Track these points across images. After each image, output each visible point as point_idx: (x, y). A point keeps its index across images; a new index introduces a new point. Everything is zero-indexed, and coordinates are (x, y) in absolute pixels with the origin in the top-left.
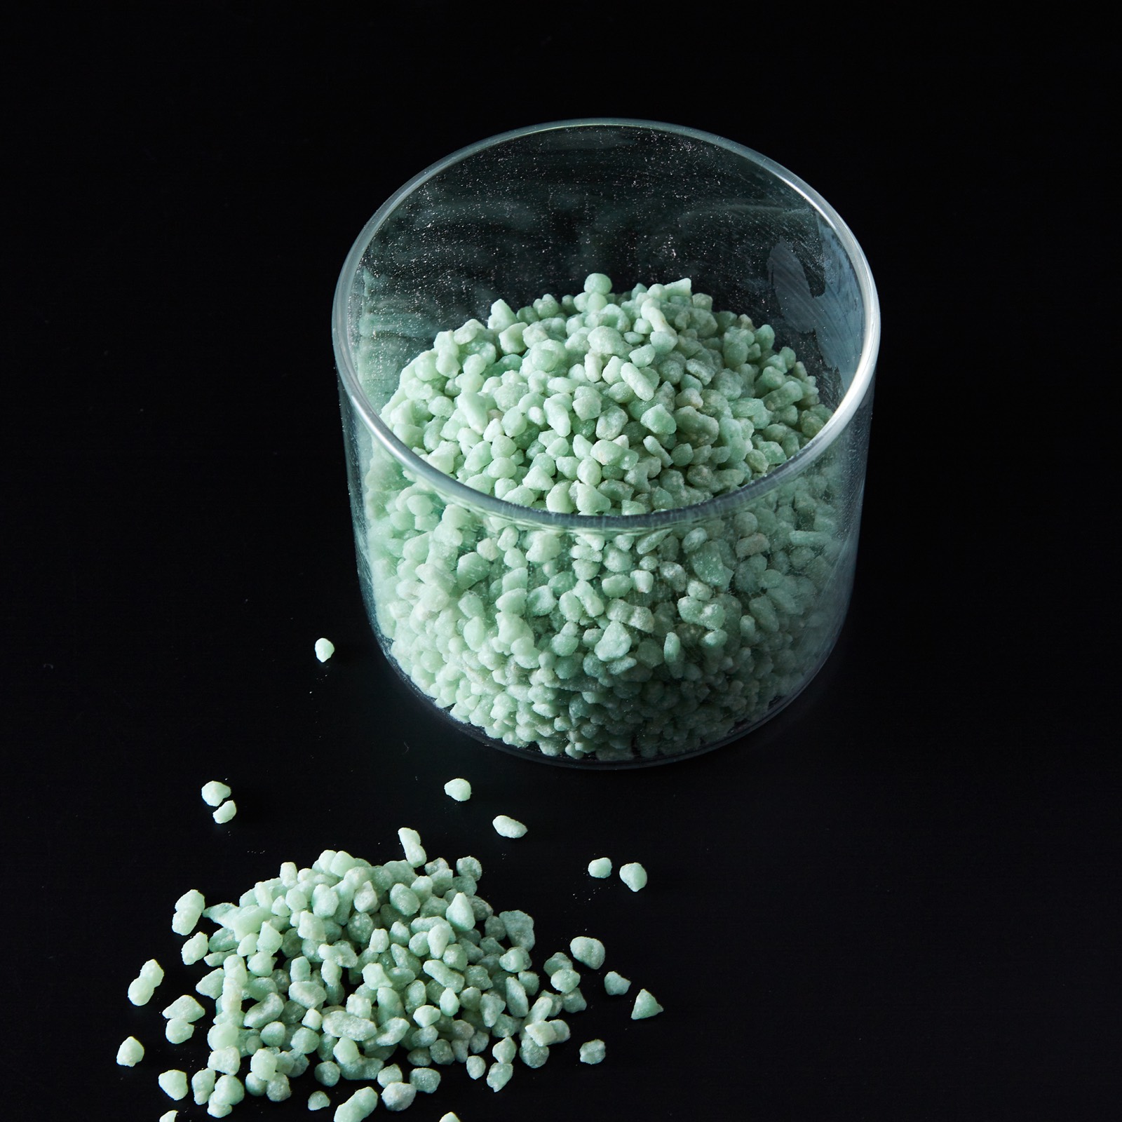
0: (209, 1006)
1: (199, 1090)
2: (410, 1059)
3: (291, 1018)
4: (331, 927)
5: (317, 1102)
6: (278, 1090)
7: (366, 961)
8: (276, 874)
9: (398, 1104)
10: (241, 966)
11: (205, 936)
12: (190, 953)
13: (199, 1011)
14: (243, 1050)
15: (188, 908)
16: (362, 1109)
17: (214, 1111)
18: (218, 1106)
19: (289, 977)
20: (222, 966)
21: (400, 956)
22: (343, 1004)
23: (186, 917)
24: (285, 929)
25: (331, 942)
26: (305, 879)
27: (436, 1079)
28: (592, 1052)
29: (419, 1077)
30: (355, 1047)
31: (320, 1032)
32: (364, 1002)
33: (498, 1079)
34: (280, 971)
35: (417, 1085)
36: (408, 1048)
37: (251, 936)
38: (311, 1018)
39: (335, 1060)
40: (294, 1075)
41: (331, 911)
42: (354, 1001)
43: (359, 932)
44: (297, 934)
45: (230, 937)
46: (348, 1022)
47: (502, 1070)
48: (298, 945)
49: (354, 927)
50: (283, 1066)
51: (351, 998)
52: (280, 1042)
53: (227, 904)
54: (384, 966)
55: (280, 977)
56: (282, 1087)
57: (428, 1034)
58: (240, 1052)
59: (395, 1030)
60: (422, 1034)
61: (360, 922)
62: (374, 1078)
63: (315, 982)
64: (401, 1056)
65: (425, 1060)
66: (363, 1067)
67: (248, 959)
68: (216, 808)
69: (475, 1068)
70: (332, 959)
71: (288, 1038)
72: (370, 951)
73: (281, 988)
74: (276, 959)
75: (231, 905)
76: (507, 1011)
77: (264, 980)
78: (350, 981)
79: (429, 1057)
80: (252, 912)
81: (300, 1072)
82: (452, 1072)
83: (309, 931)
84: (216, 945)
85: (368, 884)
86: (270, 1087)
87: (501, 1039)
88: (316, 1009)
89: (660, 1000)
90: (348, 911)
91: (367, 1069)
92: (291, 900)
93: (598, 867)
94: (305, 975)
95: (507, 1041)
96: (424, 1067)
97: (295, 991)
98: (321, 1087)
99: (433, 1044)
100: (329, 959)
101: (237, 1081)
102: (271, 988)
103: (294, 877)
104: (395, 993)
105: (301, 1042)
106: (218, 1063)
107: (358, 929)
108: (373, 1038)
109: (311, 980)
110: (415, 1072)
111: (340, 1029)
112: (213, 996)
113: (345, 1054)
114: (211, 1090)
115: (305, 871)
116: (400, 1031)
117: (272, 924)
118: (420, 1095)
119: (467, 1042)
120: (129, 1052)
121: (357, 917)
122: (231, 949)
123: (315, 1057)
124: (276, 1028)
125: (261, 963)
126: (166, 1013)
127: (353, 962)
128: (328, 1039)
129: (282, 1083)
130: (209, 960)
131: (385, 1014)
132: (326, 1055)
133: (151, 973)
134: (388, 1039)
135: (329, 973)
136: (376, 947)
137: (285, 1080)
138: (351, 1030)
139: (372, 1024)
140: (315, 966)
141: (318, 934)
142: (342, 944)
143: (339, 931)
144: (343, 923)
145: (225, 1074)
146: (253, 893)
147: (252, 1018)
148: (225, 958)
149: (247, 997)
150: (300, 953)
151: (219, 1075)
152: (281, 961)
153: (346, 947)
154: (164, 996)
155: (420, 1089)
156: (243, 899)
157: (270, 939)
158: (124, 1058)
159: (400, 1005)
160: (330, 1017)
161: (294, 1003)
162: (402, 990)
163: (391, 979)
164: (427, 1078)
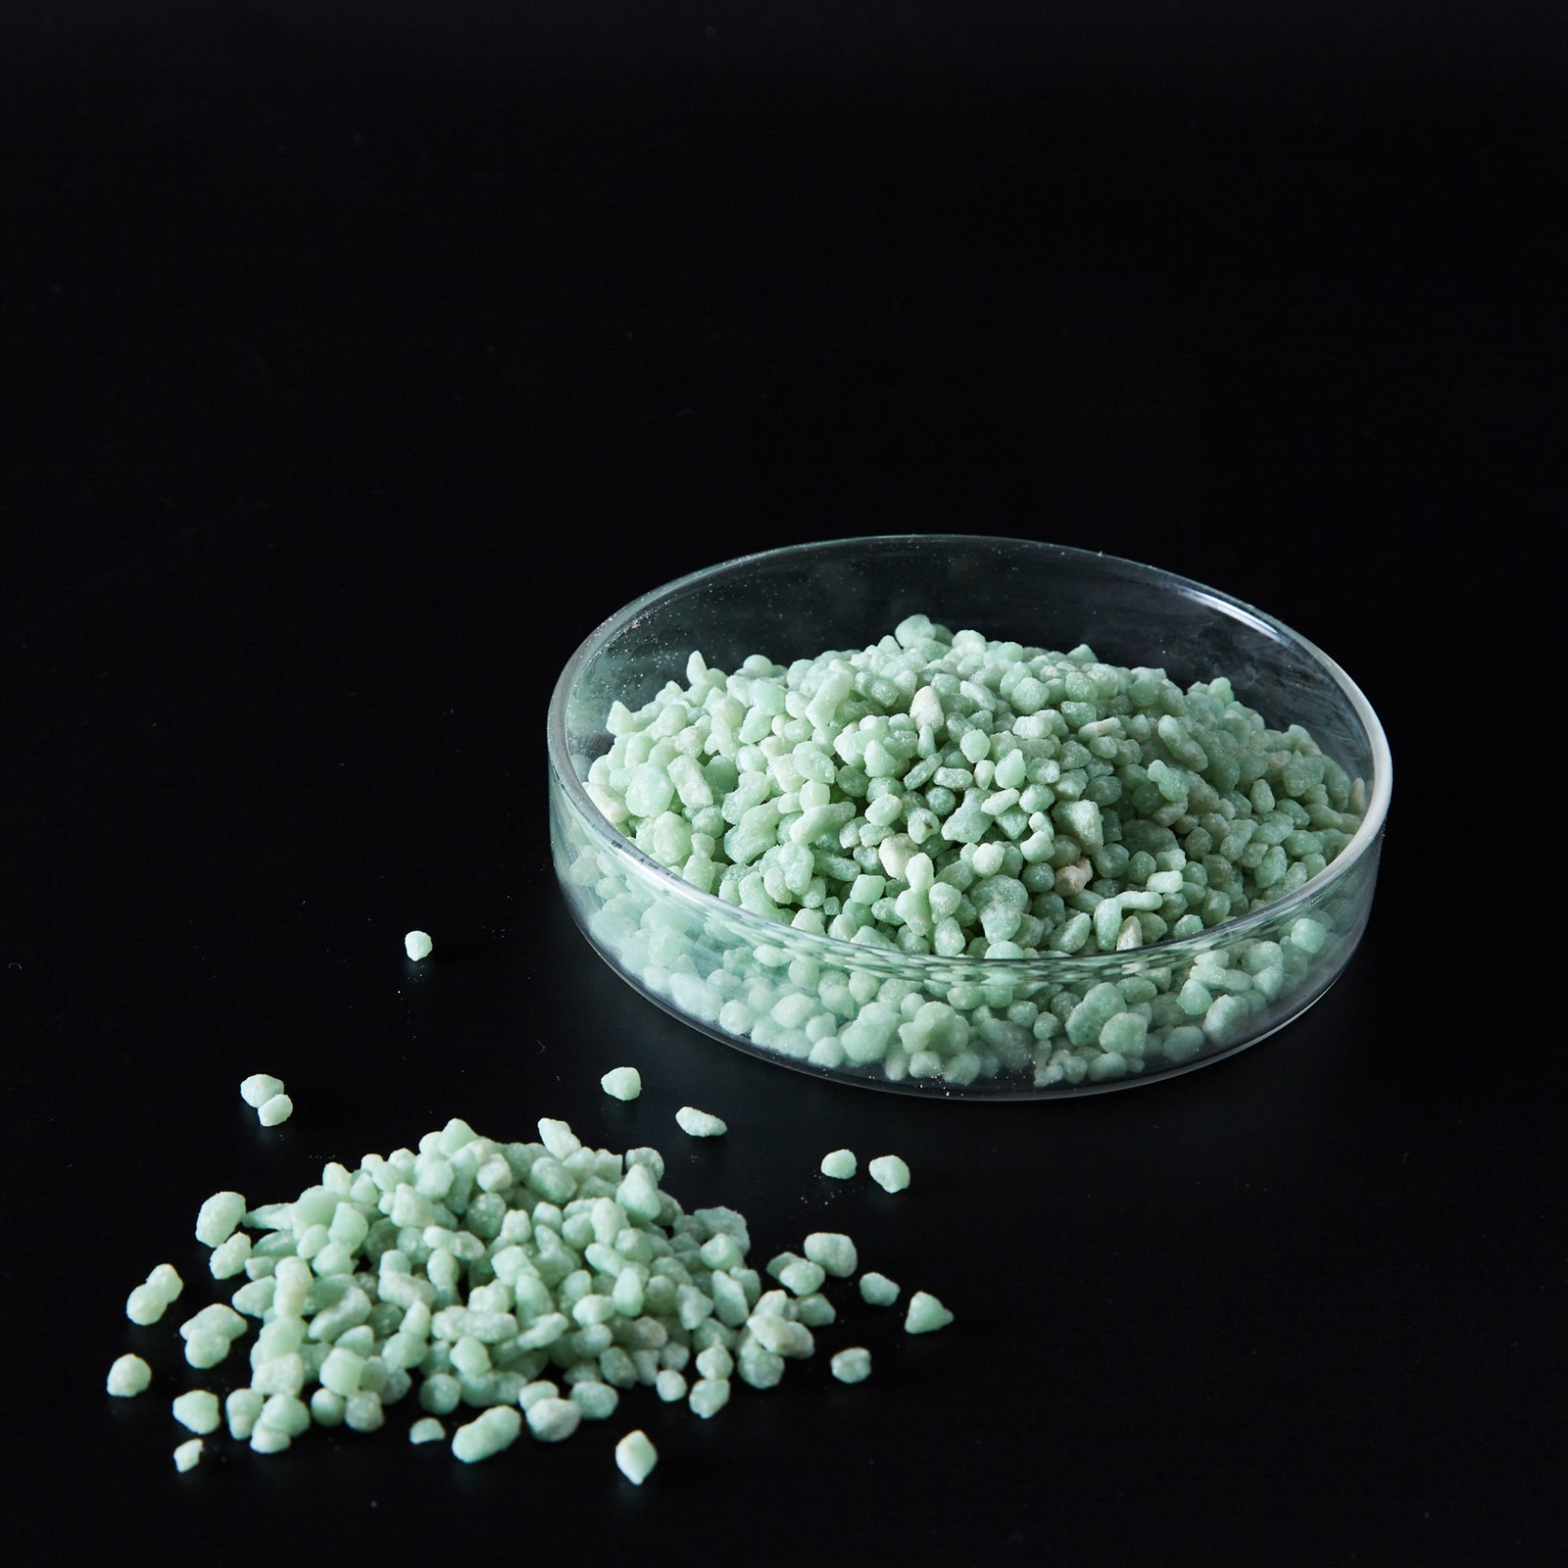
2: (567, 1372)
3: (382, 1321)
4: (442, 1214)
5: (424, 1432)
6: (363, 1413)
7: (498, 1249)
9: (554, 1428)
10: (303, 1269)
11: (248, 1241)
12: (223, 1263)
13: (239, 1323)
15: (217, 1213)
16: (497, 1434)
17: (260, 1445)
18: (268, 1437)
19: (378, 1278)
20: (271, 1273)
21: (550, 1242)
22: (463, 1300)
23: (217, 1219)
24: (371, 1216)
25: (443, 1226)
26: (400, 1160)
27: (611, 1398)
28: (850, 1364)
29: (585, 1393)
30: (484, 1352)
31: (427, 1340)
32: (495, 1296)
33: (708, 1399)
34: (363, 1273)
35: (581, 1404)
36: (565, 1362)
37: (317, 1229)
38: (414, 1320)
40: (389, 1394)
41: (443, 1188)
42: (481, 1295)
43: (485, 1218)
44: (391, 1220)
45: (286, 1241)
46: (472, 1316)
47: (713, 1389)
48: (390, 1235)
49: (478, 1211)
50: (372, 1378)
51: (475, 1293)
52: (367, 1347)
53: (278, 1204)
54: (524, 1250)
55: (364, 1279)
56: (370, 1410)
59: (543, 1330)
60: (587, 1337)
61: (486, 1205)
62: (511, 1396)
63: (420, 1282)
65: (592, 1372)
66: (496, 1385)
67: (313, 1260)
69: (669, 1387)
70: (442, 1249)
71: (378, 1345)
72: (502, 1238)
73: (366, 1287)
74: (357, 1261)
75: (285, 1204)
76: (715, 1315)
77: (340, 1277)
79: (599, 1372)
80: (319, 1203)
81: (396, 1395)
83: (408, 1215)
84: (266, 1249)
85: (498, 1157)
86: (351, 1406)
87: (708, 1346)
88: (420, 1309)
89: (946, 1304)
90: (467, 1189)
91: (503, 1387)
92: (382, 1178)
93: (837, 1164)
94: (402, 1274)
95: (717, 1351)
96: (591, 1382)
97: (387, 1291)
98: (430, 1411)
99: (605, 1352)
100: (439, 1251)
101: (298, 1403)
102: (353, 1287)
103: (382, 1160)
104: (543, 1287)
105: (397, 1354)
106: (269, 1379)
107: (484, 1213)
108: (510, 1336)
110: (578, 1387)
111: (460, 1325)
113: (468, 1360)
114: (256, 1414)
116: (554, 1328)
117: (351, 1206)
118: (587, 1419)
119: (656, 1354)
120: (126, 1375)
121: (482, 1198)
122: (286, 1251)
123: (418, 1374)
124: (360, 1335)
125: (333, 1259)
126: (184, 1330)
127: (476, 1252)
128: (440, 1346)
129: (369, 1404)
130: (251, 1267)
131: (528, 1310)
132: (439, 1366)
133: (161, 1284)
134: (534, 1338)
135: (441, 1272)
136: (511, 1235)
137: (375, 1399)
138: (477, 1325)
139: (509, 1319)
140: (419, 1263)
141: (426, 1213)
143: (455, 1217)
144: (460, 1211)
145: (276, 1395)
147: (320, 1327)
148: (276, 1263)
151: (269, 1395)
152: (365, 1263)
153: (465, 1235)
155: (587, 1410)
156: (306, 1194)
157: (348, 1230)
158: (119, 1386)
159: (550, 1297)
160: (444, 1314)
161: (387, 1303)
162: (554, 1288)
163: (538, 1266)
164: (595, 1396)
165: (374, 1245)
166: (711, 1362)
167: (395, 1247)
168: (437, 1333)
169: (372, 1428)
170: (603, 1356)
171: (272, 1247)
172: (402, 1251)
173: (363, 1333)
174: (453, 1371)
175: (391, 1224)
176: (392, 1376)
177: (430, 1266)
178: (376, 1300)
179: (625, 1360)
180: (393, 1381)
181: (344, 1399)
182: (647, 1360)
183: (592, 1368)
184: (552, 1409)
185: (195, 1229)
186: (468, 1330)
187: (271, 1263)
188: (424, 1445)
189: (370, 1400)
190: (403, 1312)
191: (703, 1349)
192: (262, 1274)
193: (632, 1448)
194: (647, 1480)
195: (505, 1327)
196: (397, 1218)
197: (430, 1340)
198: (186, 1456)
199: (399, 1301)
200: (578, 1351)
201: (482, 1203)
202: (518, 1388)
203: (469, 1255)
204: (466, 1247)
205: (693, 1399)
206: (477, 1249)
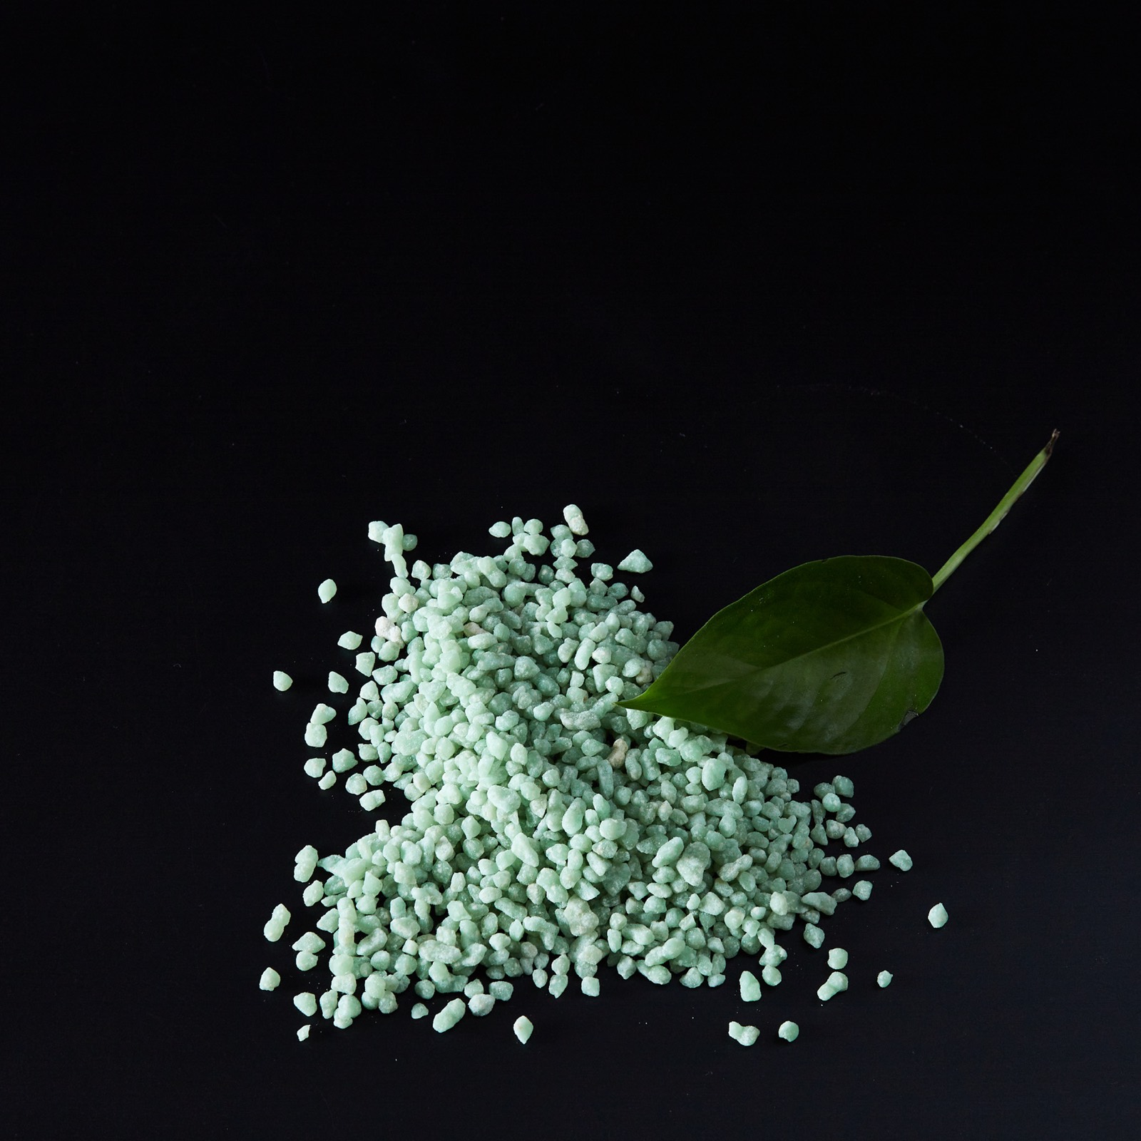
0: (328, 938)
1: (325, 1008)
2: (488, 974)
3: (393, 947)
4: (420, 873)
5: (418, 1012)
6: (388, 1005)
7: (449, 899)
8: (373, 830)
9: (483, 1011)
10: (351, 906)
11: (321, 883)
12: (310, 896)
13: (321, 944)
14: (358, 974)
15: (305, 860)
16: (454, 1016)
17: (340, 1023)
18: (342, 1020)
19: (390, 914)
20: (335, 907)
21: (476, 894)
22: (434, 932)
23: (304, 869)
24: (383, 876)
25: (420, 885)
26: (397, 835)
27: (510, 989)
29: (497, 989)
30: (446, 969)
31: (417, 957)
32: (450, 933)
33: (557, 988)
34: (382, 909)
35: (495, 995)
36: (487, 966)
37: (357, 883)
38: (409, 947)
39: (430, 979)
40: (399, 992)
41: (418, 861)
42: (442, 933)
43: (442, 877)
44: (393, 880)
45: (340, 883)
46: (438, 950)
47: (560, 981)
48: (394, 888)
49: (438, 873)
50: (390, 986)
51: (439, 930)
52: (386, 967)
53: (335, 856)
54: (463, 902)
55: (382, 914)
56: (391, 1003)
57: (501, 956)
58: (355, 976)
59: (476, 954)
60: (497, 955)
61: (442, 869)
62: (461, 990)
63: (410, 917)
64: (481, 973)
65: (500, 974)
66: (453, 983)
67: (356, 900)
68: (320, 779)
69: (539, 979)
70: (423, 898)
71: (393, 962)
72: (451, 891)
73: (383, 922)
74: (378, 899)
75: (339, 857)
76: (561, 934)
77: (370, 918)
78: (438, 915)
79: (503, 972)
80: (357, 864)
81: (403, 989)
82: (522, 982)
83: (403, 878)
84: (330, 890)
85: (444, 838)
86: (381, 1003)
87: (558, 956)
88: (412, 939)
90: (430, 860)
91: (456, 984)
92: (387, 853)
94: (402, 912)
95: (563, 958)
96: (500, 980)
97: (395, 926)
98: (420, 1000)
99: (506, 962)
100: (420, 899)
101: (355, 999)
102: (377, 924)
103: (387, 832)
104: (473, 923)
105: (403, 966)
106: (339, 985)
107: (441, 874)
108: (459, 961)
109: (407, 916)
110: (493, 985)
111: (433, 956)
112: (330, 931)
114: (335, 1007)
115: (395, 828)
116: (480, 954)
117: (372, 873)
118: (498, 1002)
119: (532, 960)
120: (269, 980)
121: (439, 866)
122: (342, 893)
123: (414, 977)
124: (382, 957)
125: (366, 904)
126: (295, 947)
127: (438, 899)
128: (423, 963)
129: (390, 1000)
130: (325, 902)
131: (466, 942)
132: (423, 975)
133: (280, 916)
134: (472, 961)
135: (421, 910)
136: (456, 888)
137: (392, 996)
138: (441, 956)
139: (457, 950)
140: (409, 904)
141: (410, 879)
142: (429, 886)
143: (425, 875)
144: (429, 870)
145: (345, 994)
146: (356, 847)
147: (363, 949)
148: (338, 900)
149: (357, 930)
150: (396, 895)
151: (340, 995)
152: (382, 901)
153: (432, 888)
154: (292, 932)
155: (498, 998)
156: (349, 851)
157: (372, 885)
158: (265, 985)
159: (477, 932)
160: (424, 946)
161: (394, 935)
162: (478, 921)
163: (470, 912)
164: (503, 990)
165: (386, 894)
166: (559, 965)
167: (397, 892)
168: (421, 956)
169: (392, 1011)
170: (505, 965)
171: (333, 887)
172: (401, 898)
175: (395, 882)
176: (401, 984)
177: (415, 906)
178: (390, 935)
179: (516, 964)
180: (401, 986)
181: (377, 1000)
182: (528, 964)
183: (500, 968)
184: (481, 1000)
185: (293, 874)
186: (436, 959)
187: (335, 900)
188: (419, 1020)
190: (403, 941)
191: (555, 958)
192: (331, 908)
193: (522, 1025)
194: (529, 1041)
195: (456, 955)
196: (397, 877)
197: (418, 960)
198: (303, 1033)
199: (401, 935)
200: (493, 963)
201: (439, 868)
202: (464, 985)
203: (435, 902)
204: (433, 896)
205: (550, 986)
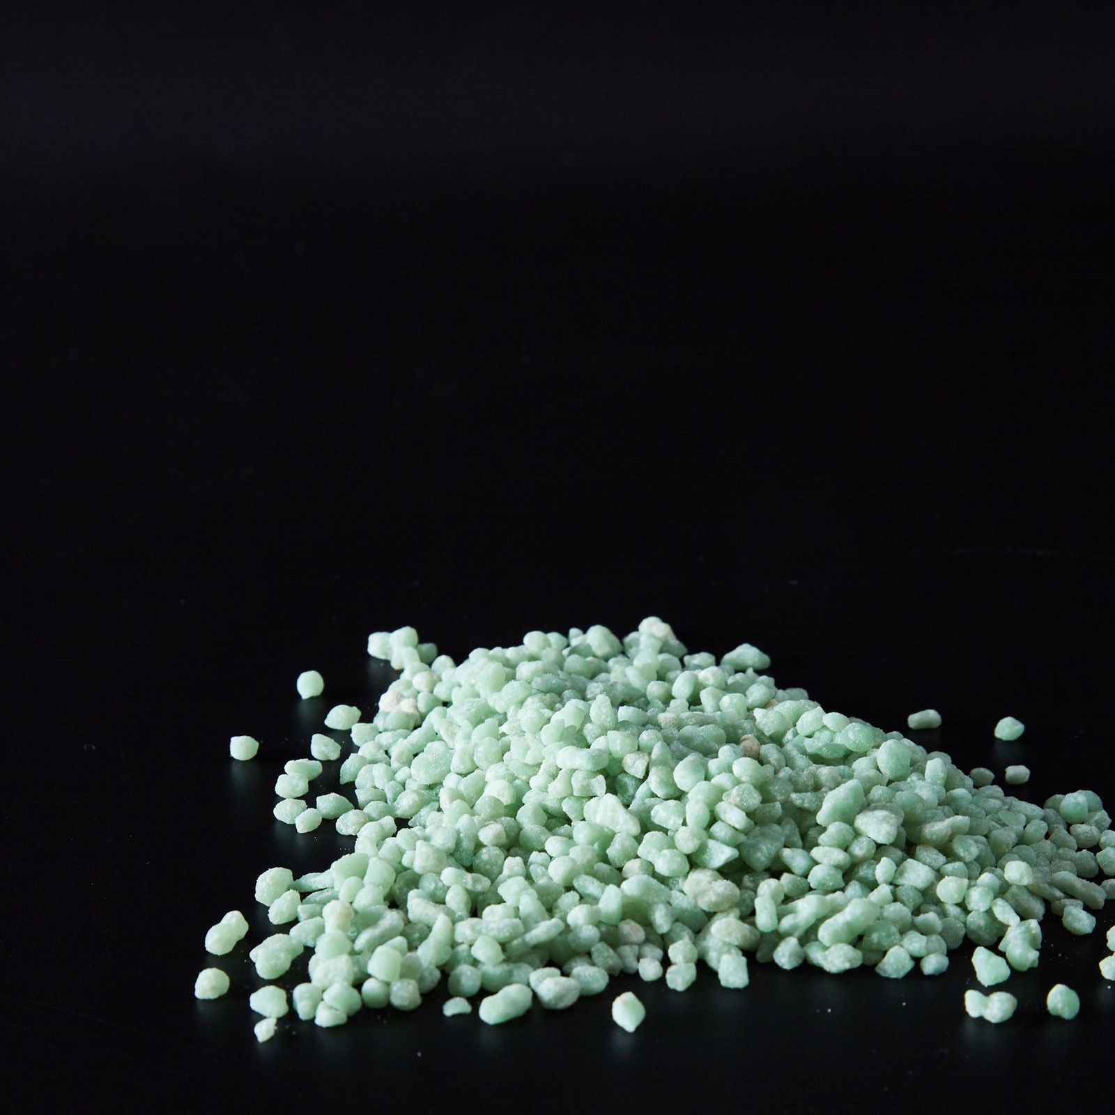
165: (400, 889)
166: (680, 951)
167: (417, 887)
168: (458, 938)
169: (412, 1007)
170: (593, 949)
171: (318, 899)
172: (423, 890)
173: (399, 940)
174: (475, 963)
175: (414, 873)
176: (425, 970)
177: (448, 898)
178: (408, 922)
179: (611, 952)
180: (426, 974)
181: (388, 984)
182: (628, 952)
183: (586, 958)
184: (557, 983)
186: (484, 931)
187: (318, 909)
188: (455, 1016)
189: (409, 984)
190: (430, 928)
191: (673, 942)
192: (312, 916)
193: (626, 1003)
194: (638, 1029)
195: (514, 927)
196: (417, 867)
197: (454, 945)
198: (263, 1031)
199: (425, 919)
200: (573, 945)
201: (485, 854)
202: (529, 973)
203: (479, 888)
204: (475, 881)
205: (668, 976)
206: (485, 883)
